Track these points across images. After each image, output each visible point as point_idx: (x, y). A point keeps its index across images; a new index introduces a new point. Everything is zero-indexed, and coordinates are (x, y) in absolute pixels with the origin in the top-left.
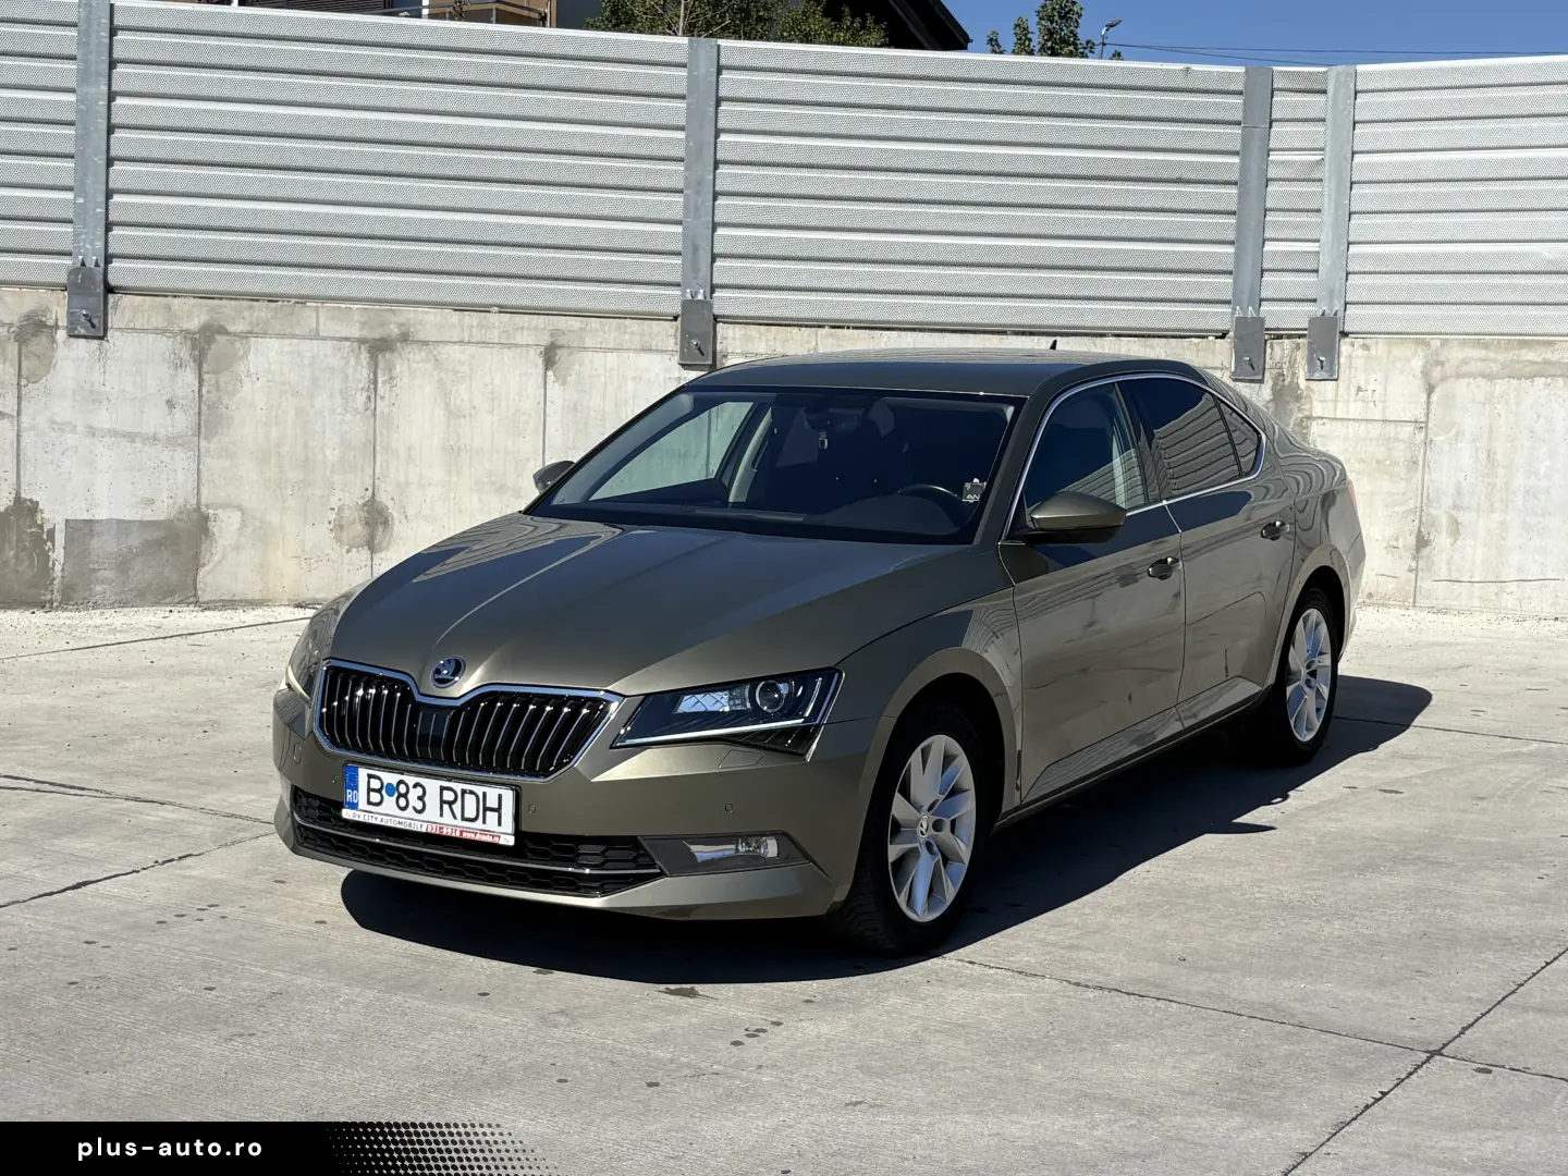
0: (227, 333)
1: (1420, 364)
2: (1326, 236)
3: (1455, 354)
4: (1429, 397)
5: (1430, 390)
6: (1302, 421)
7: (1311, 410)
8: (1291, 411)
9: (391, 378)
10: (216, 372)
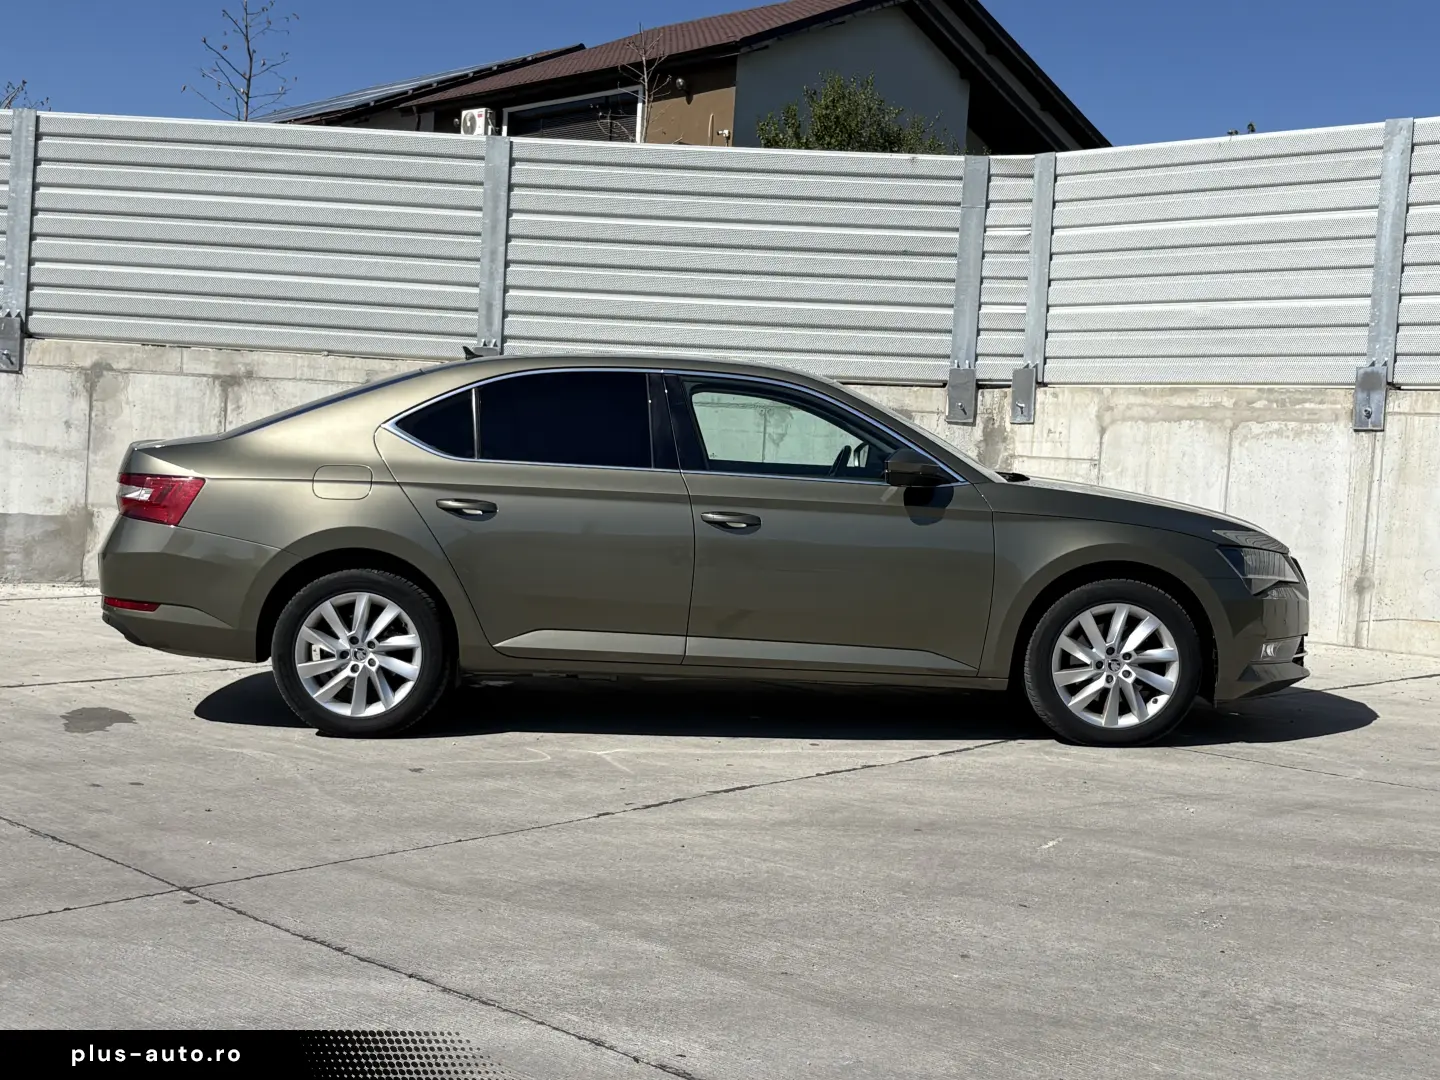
0: (112, 369)
1: (1096, 408)
2: (1031, 300)
3: (1121, 401)
4: (1101, 438)
5: (1103, 431)
6: (1007, 459)
7: (1014, 449)
8: (1000, 450)
9: (239, 407)
10: (103, 400)
